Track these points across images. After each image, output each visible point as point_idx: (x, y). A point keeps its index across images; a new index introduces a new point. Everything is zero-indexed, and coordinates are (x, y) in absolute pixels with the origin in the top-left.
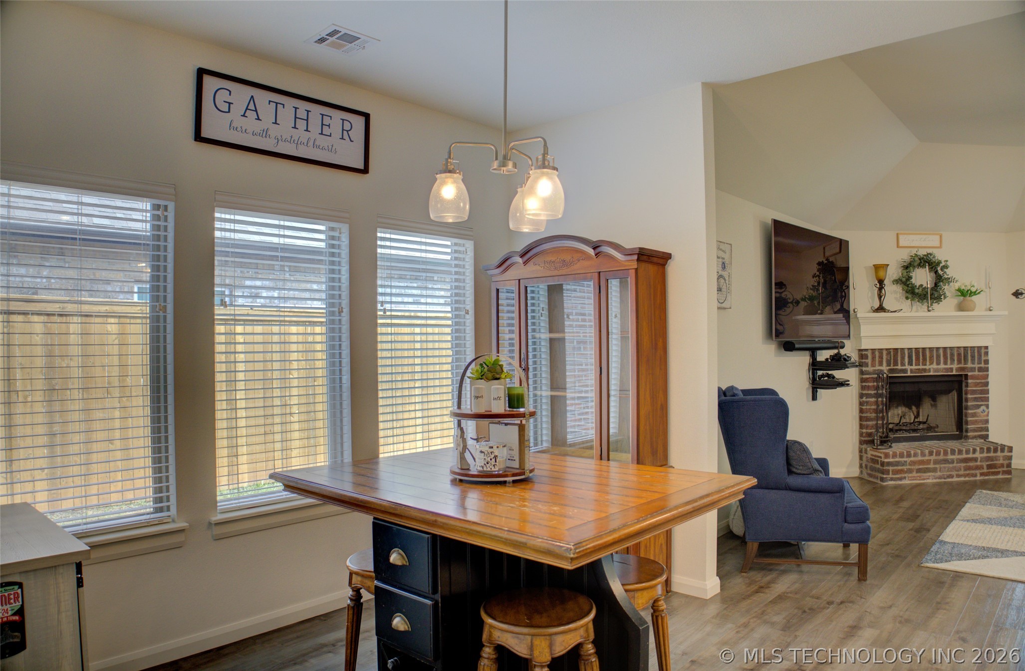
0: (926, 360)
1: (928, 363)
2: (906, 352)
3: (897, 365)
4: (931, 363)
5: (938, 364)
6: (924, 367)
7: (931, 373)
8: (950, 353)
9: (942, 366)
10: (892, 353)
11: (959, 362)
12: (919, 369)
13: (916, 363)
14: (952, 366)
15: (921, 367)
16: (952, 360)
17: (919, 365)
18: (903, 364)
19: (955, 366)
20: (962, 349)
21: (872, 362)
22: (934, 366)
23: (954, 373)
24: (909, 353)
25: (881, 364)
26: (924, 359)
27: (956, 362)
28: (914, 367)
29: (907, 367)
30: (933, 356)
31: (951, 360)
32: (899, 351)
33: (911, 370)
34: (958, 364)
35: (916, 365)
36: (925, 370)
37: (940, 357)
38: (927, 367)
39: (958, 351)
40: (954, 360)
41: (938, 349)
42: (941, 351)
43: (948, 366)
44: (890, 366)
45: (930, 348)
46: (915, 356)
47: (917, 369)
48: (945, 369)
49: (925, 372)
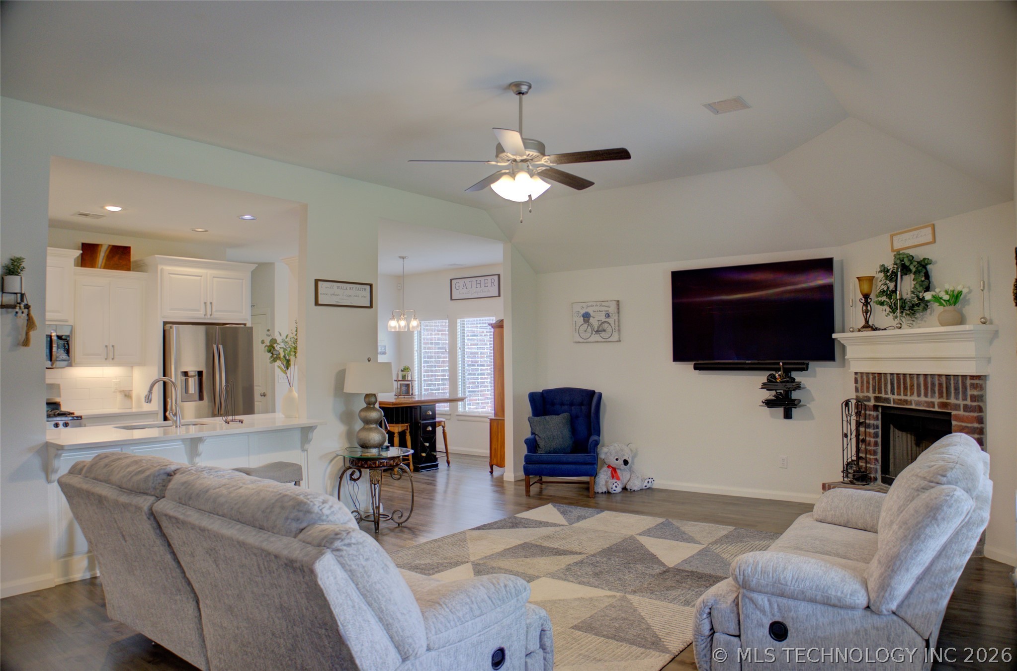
0: (907, 390)
1: (909, 393)
2: (889, 377)
3: (881, 393)
4: (912, 394)
5: (919, 395)
6: (905, 398)
7: (913, 407)
8: (932, 382)
9: (923, 399)
10: (877, 379)
11: (941, 396)
12: (900, 400)
13: (897, 392)
14: (933, 400)
15: (902, 397)
16: (933, 391)
17: (900, 395)
18: (886, 393)
19: (936, 400)
20: (944, 379)
21: (861, 387)
22: (915, 398)
23: (936, 409)
24: (891, 379)
25: (868, 391)
26: (905, 388)
27: (937, 394)
28: (896, 397)
29: (890, 396)
30: (913, 385)
31: (931, 392)
32: (883, 375)
33: (894, 400)
34: (939, 398)
35: (898, 395)
36: (906, 402)
37: (920, 387)
38: (908, 398)
39: (939, 380)
40: (935, 393)
41: (918, 375)
42: (922, 379)
43: (929, 399)
44: (875, 393)
45: (910, 374)
46: (897, 383)
47: (899, 400)
48: (926, 402)
49: (907, 404)
